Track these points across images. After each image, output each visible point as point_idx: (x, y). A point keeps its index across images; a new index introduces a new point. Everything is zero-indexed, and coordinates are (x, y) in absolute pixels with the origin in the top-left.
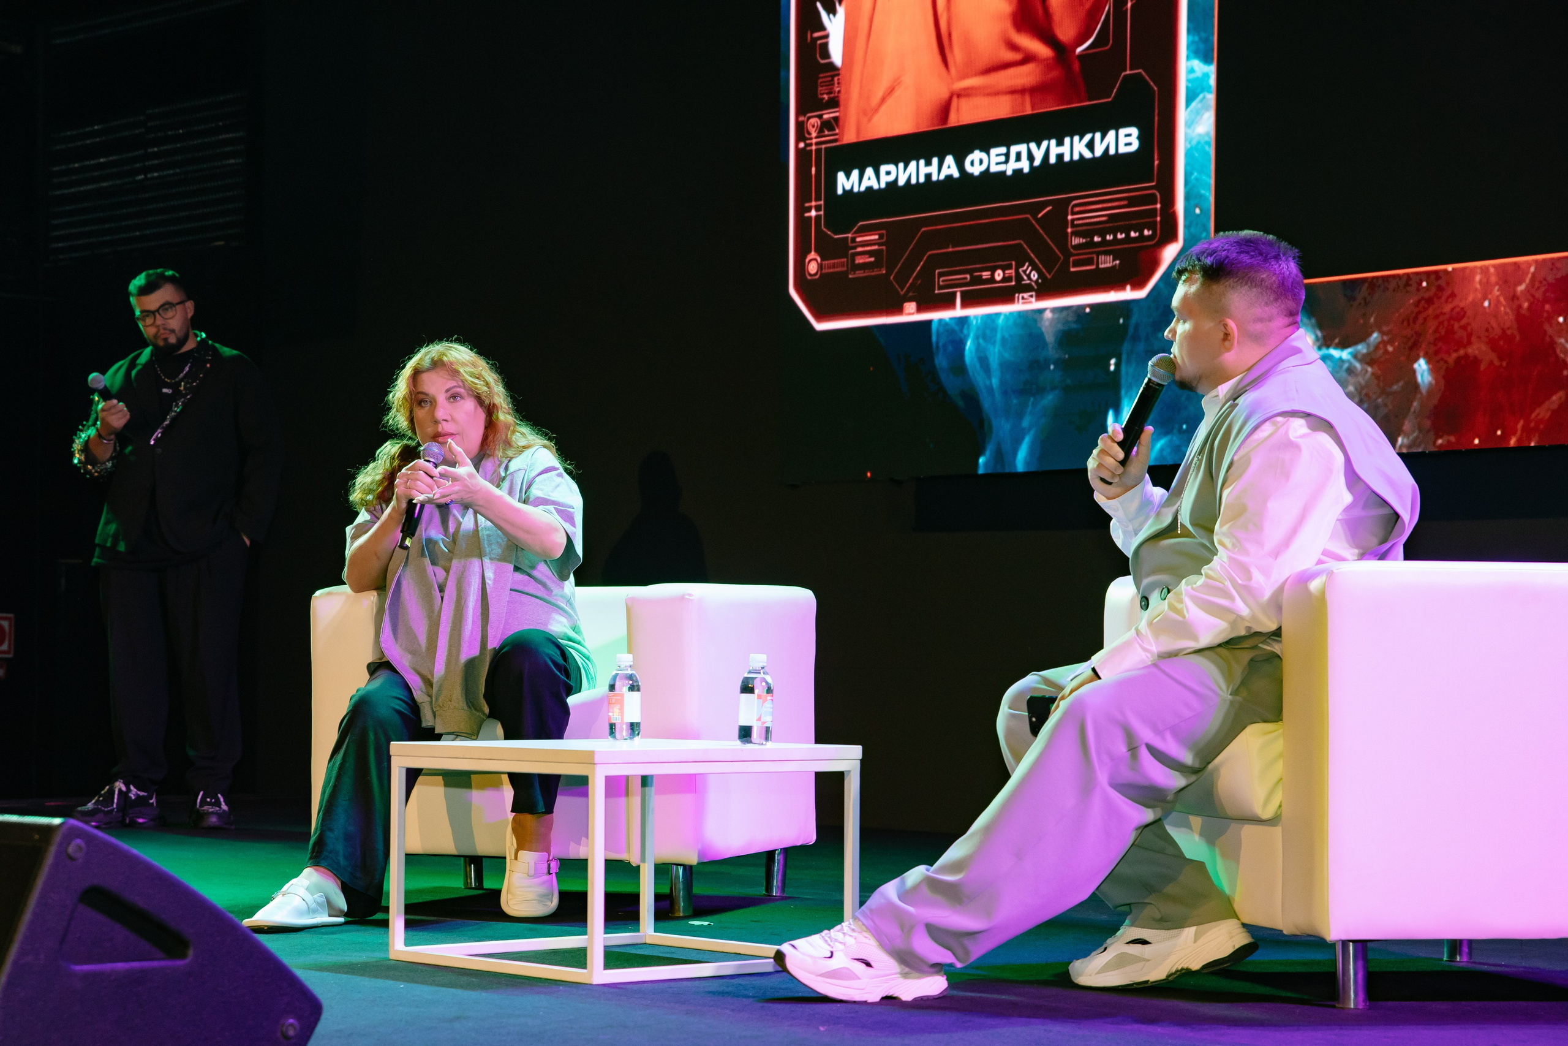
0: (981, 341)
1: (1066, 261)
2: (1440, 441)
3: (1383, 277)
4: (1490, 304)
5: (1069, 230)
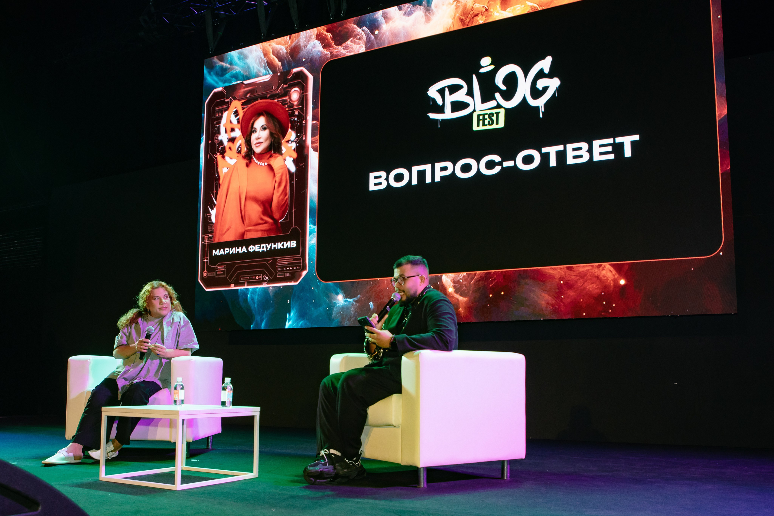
0: (252, 295)
1: (276, 275)
3: (361, 281)
4: (389, 288)
5: (277, 267)
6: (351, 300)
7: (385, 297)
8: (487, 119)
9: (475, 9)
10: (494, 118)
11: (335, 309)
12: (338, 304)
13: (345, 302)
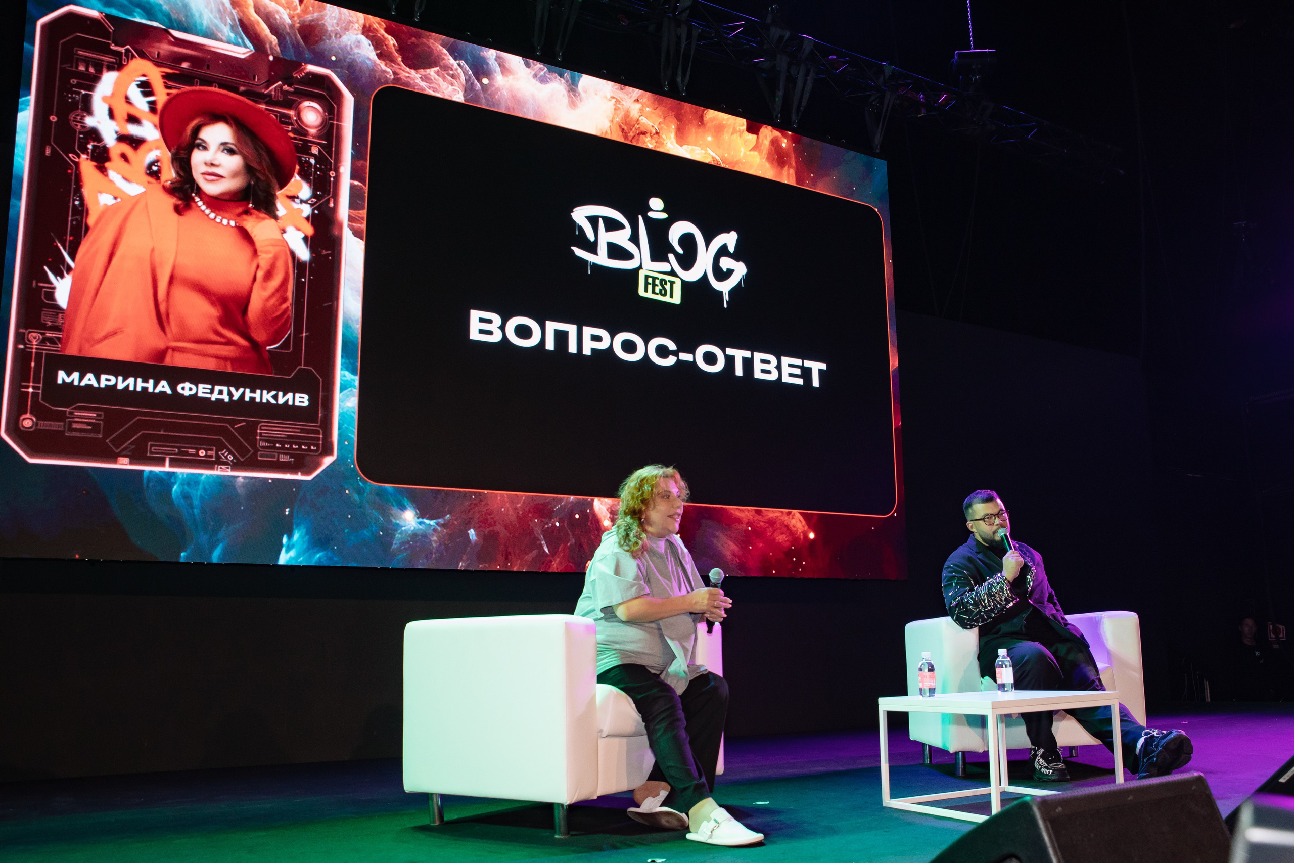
0: (186, 487)
1: (255, 454)
2: (481, 566)
3: (454, 491)
4: (505, 510)
5: (258, 438)
6: (432, 523)
7: (497, 523)
8: (657, 285)
9: (641, 124)
10: (668, 287)
11: (397, 535)
12: (405, 526)
13: (419, 525)
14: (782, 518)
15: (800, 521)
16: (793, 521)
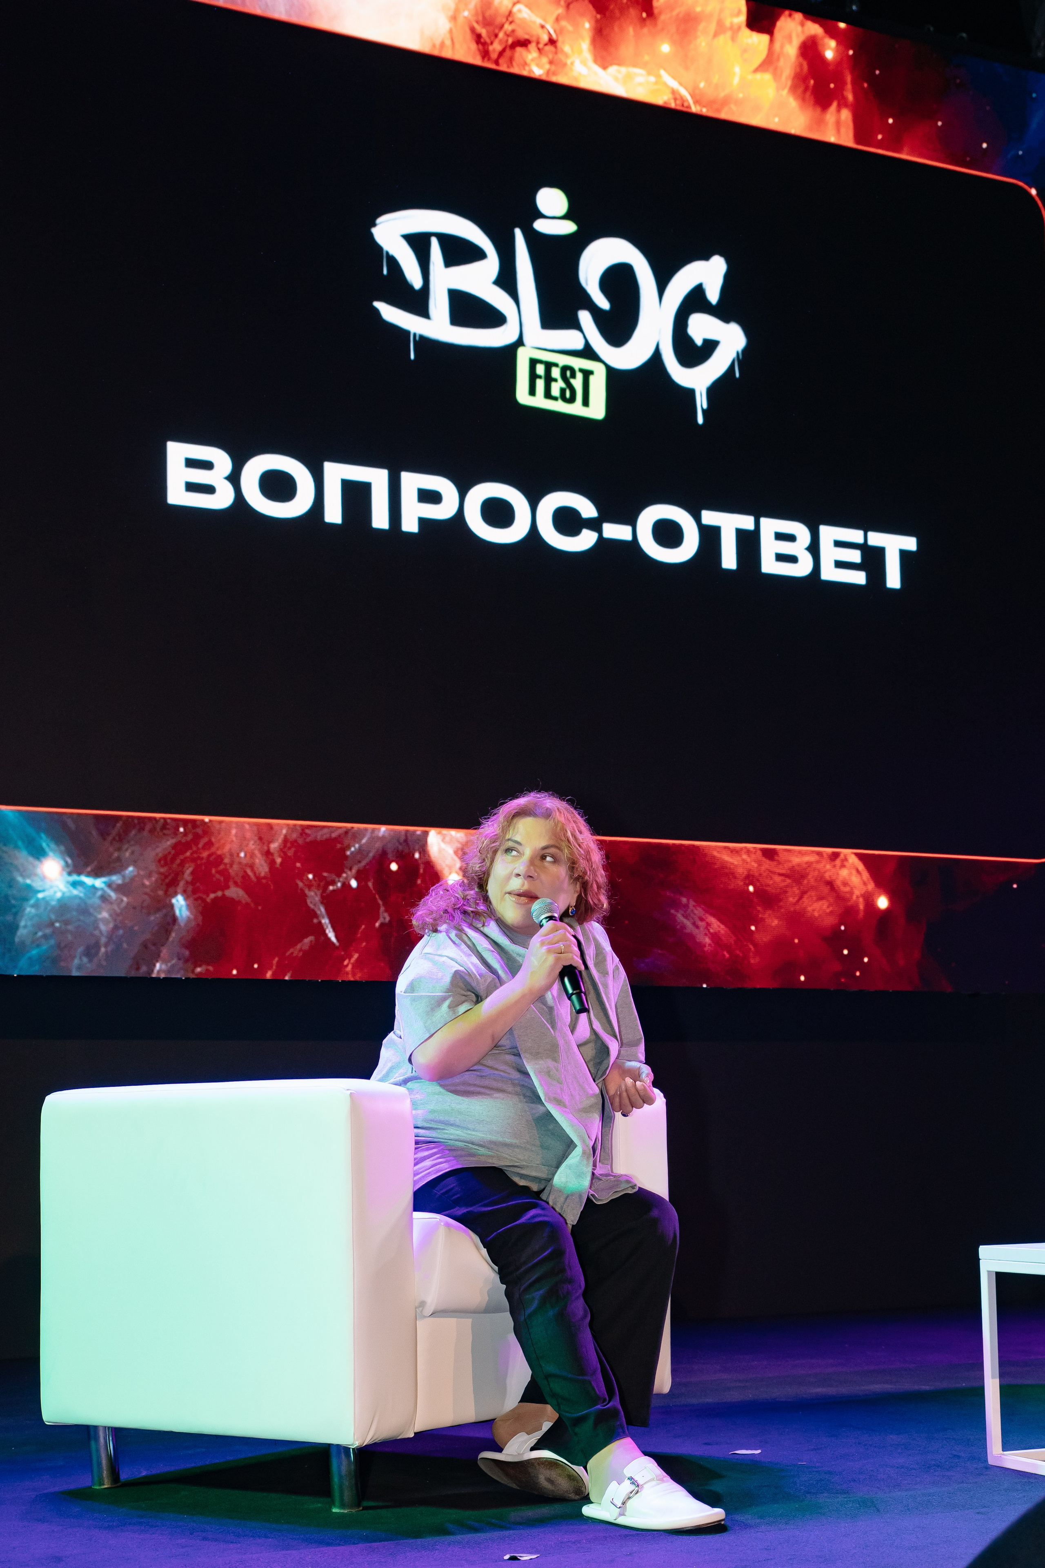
2: (198, 970)
3: (139, 818)
6: (99, 883)
7: (231, 883)
8: (556, 380)
9: (517, 21)
10: (577, 383)
11: (28, 910)
12: (43, 891)
13: (71, 888)
14: (820, 866)
15: (858, 871)
16: (844, 873)
